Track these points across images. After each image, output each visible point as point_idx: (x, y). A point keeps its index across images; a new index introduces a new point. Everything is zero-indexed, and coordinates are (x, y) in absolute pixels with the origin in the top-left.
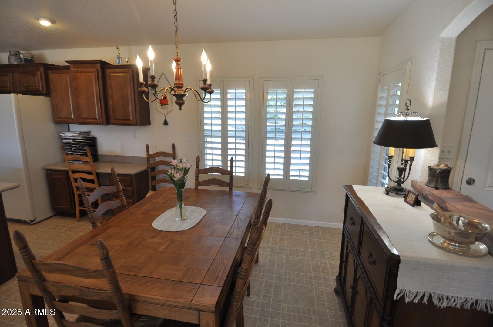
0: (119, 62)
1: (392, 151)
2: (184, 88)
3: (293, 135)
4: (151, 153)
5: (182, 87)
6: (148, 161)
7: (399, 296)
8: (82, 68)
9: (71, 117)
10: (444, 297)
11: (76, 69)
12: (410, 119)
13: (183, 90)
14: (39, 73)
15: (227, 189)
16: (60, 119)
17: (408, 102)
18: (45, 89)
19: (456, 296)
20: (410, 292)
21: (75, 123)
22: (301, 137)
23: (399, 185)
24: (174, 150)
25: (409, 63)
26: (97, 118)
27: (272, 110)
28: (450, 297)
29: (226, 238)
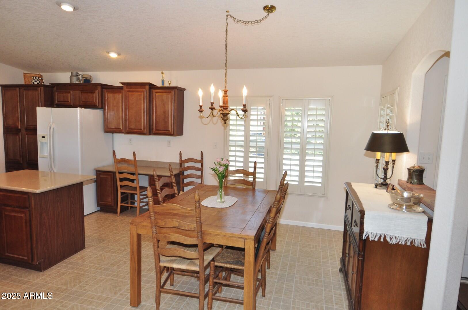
0: (163, 84)
1: (379, 155)
2: (229, 109)
3: (307, 146)
4: (183, 159)
5: (227, 109)
6: (181, 166)
7: (366, 236)
8: (133, 89)
9: (119, 128)
10: (393, 237)
11: (128, 90)
12: (390, 132)
13: (228, 111)
14: (97, 91)
15: (251, 187)
16: (110, 129)
17: (388, 120)
18: (100, 104)
19: (401, 236)
20: (372, 233)
21: (123, 133)
22: (314, 148)
23: (385, 181)
24: (202, 157)
25: (397, 90)
26: (143, 129)
27: (289, 124)
28: (397, 237)
29: (255, 213)
